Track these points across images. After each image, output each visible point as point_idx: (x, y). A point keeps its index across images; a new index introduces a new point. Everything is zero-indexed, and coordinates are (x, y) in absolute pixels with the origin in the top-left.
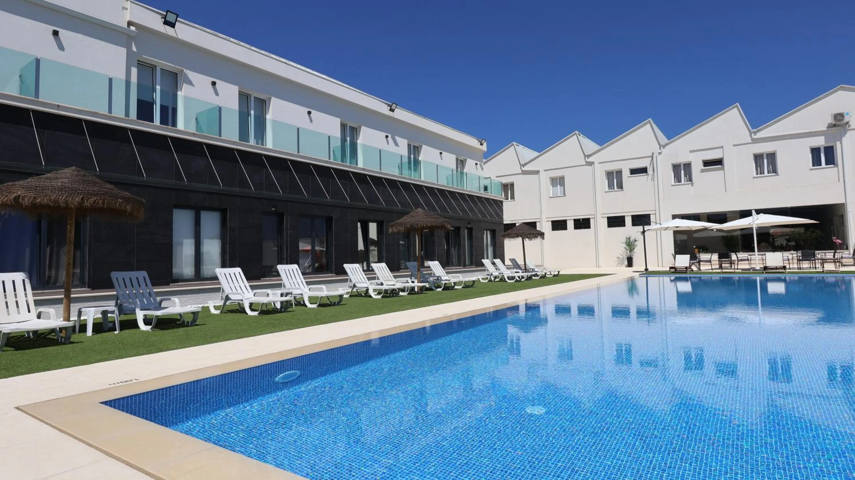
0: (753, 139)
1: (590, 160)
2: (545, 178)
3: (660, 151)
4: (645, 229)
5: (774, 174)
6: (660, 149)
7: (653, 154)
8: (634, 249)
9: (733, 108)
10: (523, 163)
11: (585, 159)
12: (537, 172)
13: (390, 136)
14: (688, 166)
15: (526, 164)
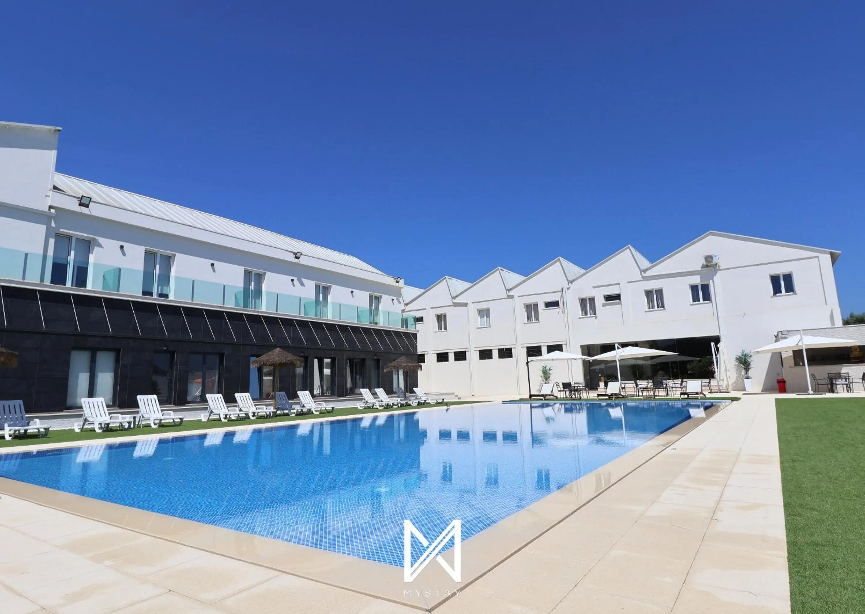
0: (643, 277)
1: (511, 293)
2: (472, 309)
3: (569, 286)
4: (529, 360)
5: (662, 308)
6: (568, 284)
7: (563, 289)
8: (549, 377)
9: (626, 249)
10: (453, 295)
11: (506, 293)
12: (466, 305)
13: (295, 279)
14: (592, 300)
15: (456, 297)
